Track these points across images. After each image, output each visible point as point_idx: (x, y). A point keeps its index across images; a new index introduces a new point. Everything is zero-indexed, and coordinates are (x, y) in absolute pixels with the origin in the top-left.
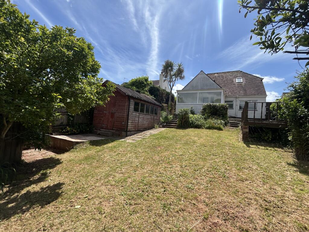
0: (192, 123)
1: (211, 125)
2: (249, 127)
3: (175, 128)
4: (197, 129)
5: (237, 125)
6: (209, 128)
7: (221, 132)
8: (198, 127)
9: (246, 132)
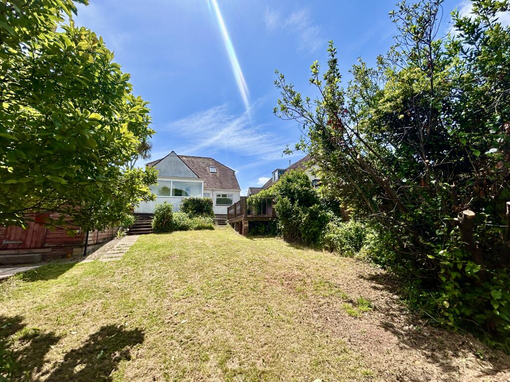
0: (176, 224)
1: (200, 225)
2: (249, 221)
3: (151, 233)
4: (184, 232)
5: (224, 222)
6: (199, 228)
7: (213, 231)
8: (184, 228)
9: (247, 227)
